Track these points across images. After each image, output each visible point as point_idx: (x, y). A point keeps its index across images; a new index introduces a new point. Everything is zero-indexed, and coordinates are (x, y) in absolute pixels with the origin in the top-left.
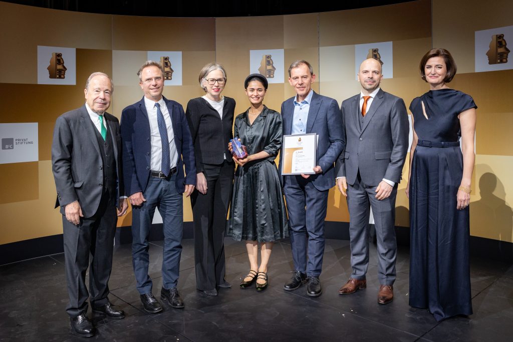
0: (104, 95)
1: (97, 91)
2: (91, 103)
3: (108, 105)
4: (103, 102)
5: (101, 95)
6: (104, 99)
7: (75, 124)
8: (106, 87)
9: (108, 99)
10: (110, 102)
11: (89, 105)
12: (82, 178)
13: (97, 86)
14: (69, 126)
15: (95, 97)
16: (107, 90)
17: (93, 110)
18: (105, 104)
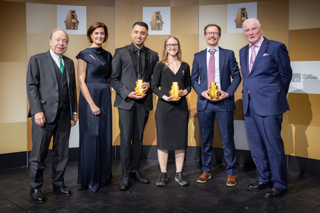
0: (63, 42)
1: (58, 40)
2: (54, 47)
3: (65, 50)
4: (62, 47)
5: (61, 42)
6: (62, 45)
7: (41, 62)
8: (64, 38)
9: (65, 45)
10: (66, 48)
11: (52, 50)
12: (45, 97)
13: (58, 37)
14: (37, 63)
15: (56, 44)
16: (64, 40)
17: (55, 53)
18: (63, 49)
